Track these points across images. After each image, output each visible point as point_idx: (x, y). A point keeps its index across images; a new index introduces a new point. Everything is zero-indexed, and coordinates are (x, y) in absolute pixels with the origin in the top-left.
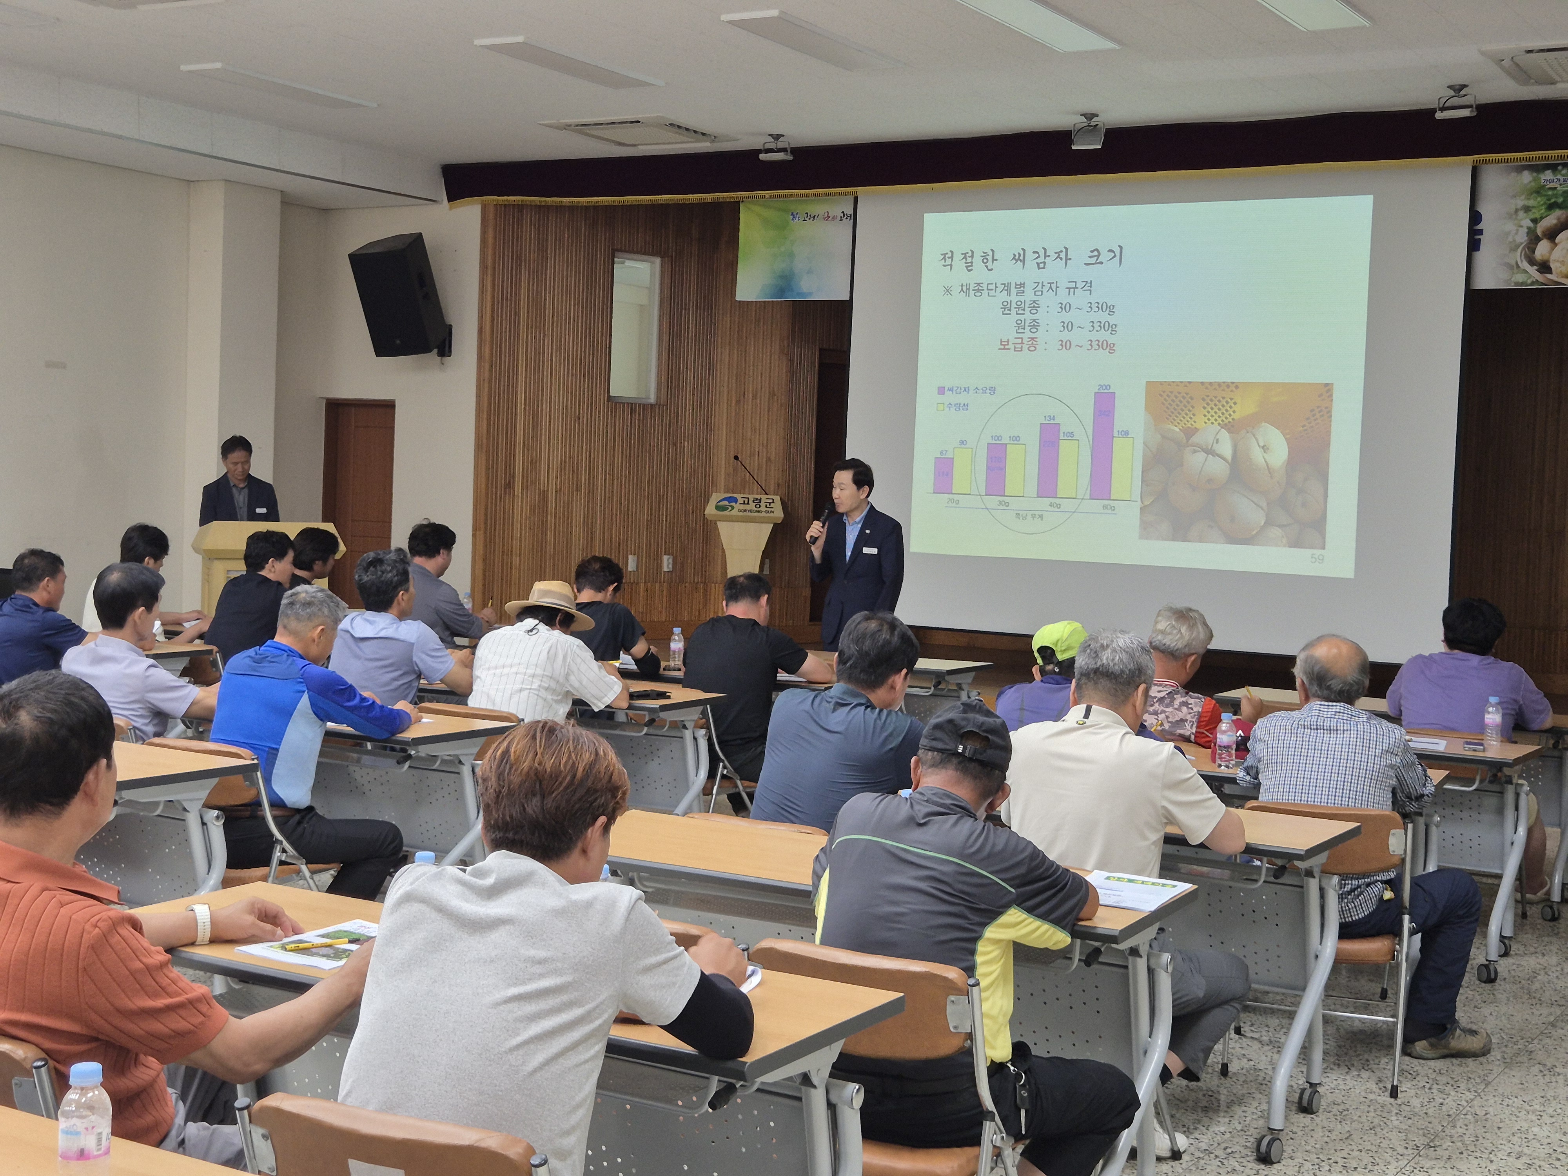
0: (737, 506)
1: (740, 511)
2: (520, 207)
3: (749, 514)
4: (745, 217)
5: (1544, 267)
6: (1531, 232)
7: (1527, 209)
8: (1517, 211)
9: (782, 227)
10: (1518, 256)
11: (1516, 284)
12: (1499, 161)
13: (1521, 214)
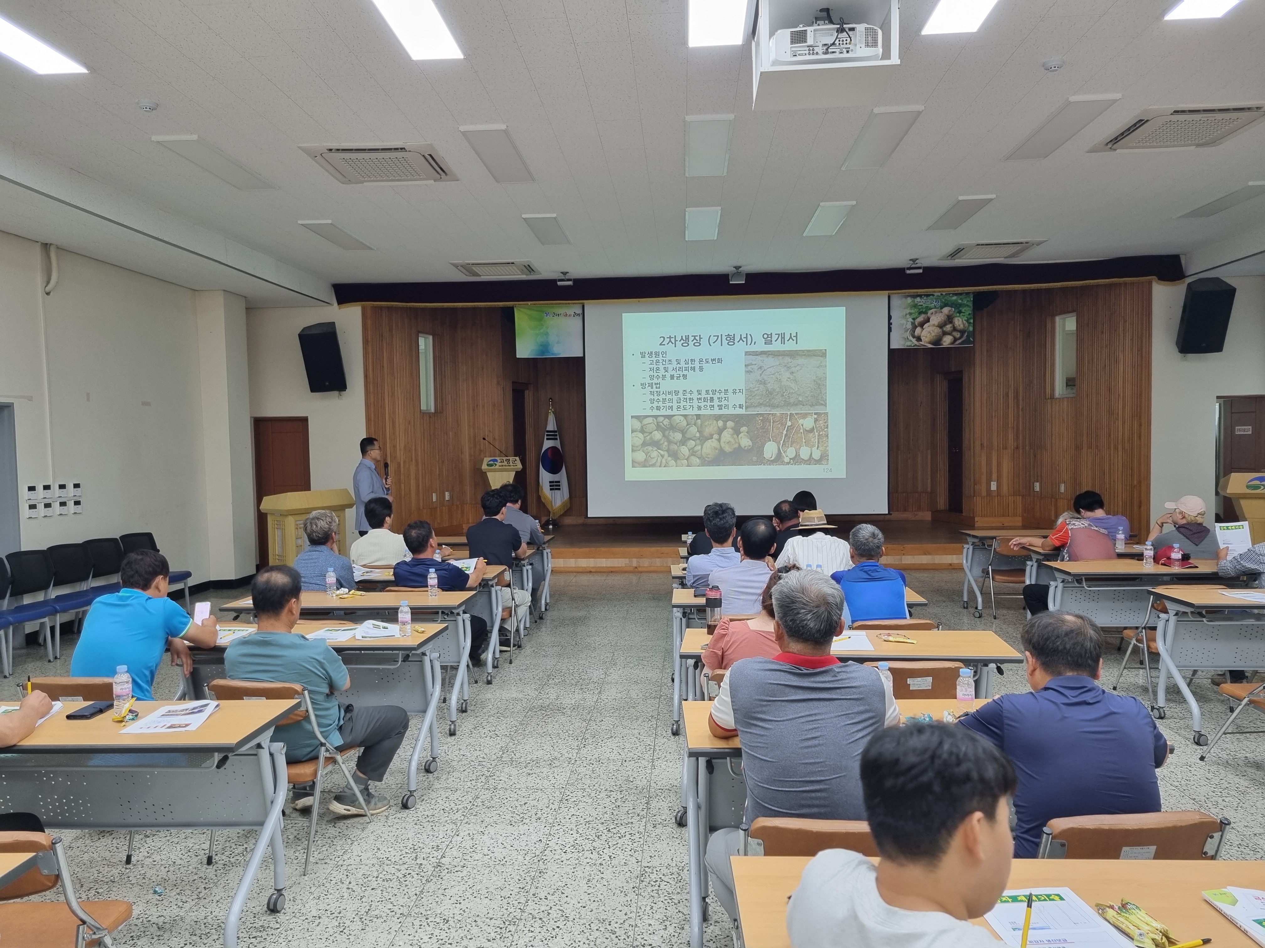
0: (498, 464)
1: (500, 466)
2: (381, 308)
3: (504, 467)
4: (517, 315)
5: (919, 339)
6: (913, 324)
7: (910, 314)
8: (906, 314)
9: (540, 320)
10: (908, 334)
11: (907, 346)
12: (899, 293)
13: (908, 316)
